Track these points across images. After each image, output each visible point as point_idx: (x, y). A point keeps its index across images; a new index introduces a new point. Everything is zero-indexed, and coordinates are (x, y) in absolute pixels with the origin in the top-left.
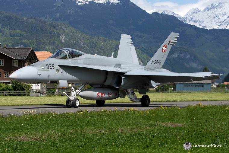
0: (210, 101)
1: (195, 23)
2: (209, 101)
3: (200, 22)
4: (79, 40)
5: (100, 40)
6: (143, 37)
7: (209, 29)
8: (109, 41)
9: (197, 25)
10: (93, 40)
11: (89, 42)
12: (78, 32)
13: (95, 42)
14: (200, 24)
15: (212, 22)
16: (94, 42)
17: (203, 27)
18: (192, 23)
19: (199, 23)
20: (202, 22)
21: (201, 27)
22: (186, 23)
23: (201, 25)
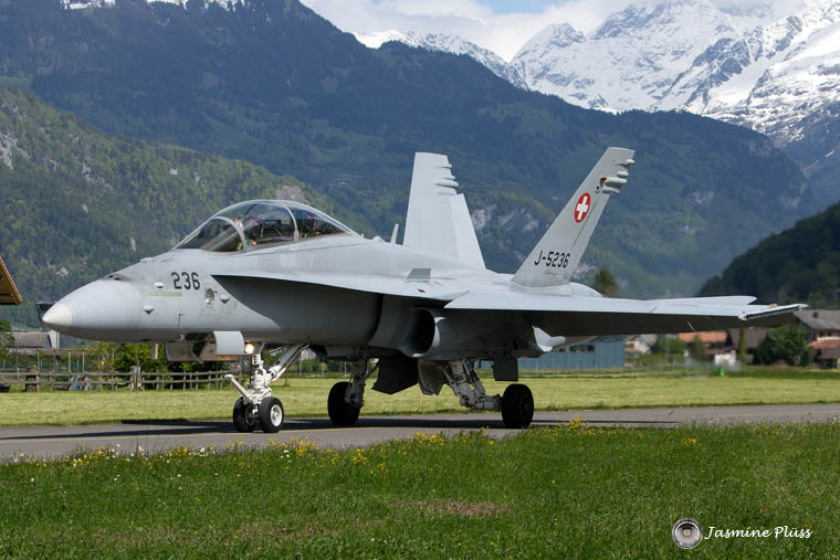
0: (620, 408)
1: (560, 88)
2: (616, 408)
3: (579, 85)
4: (75, 159)
5: (165, 157)
6: (345, 143)
7: (615, 113)
8: (199, 161)
9: (567, 95)
10: (133, 157)
11: (115, 164)
12: (70, 122)
13: (143, 165)
14: (581, 91)
15: (628, 84)
16: (139, 164)
17: (593, 104)
18: (546, 88)
19: (577, 87)
20: (589, 82)
21: (585, 105)
22: (523, 86)
23: (582, 97)
